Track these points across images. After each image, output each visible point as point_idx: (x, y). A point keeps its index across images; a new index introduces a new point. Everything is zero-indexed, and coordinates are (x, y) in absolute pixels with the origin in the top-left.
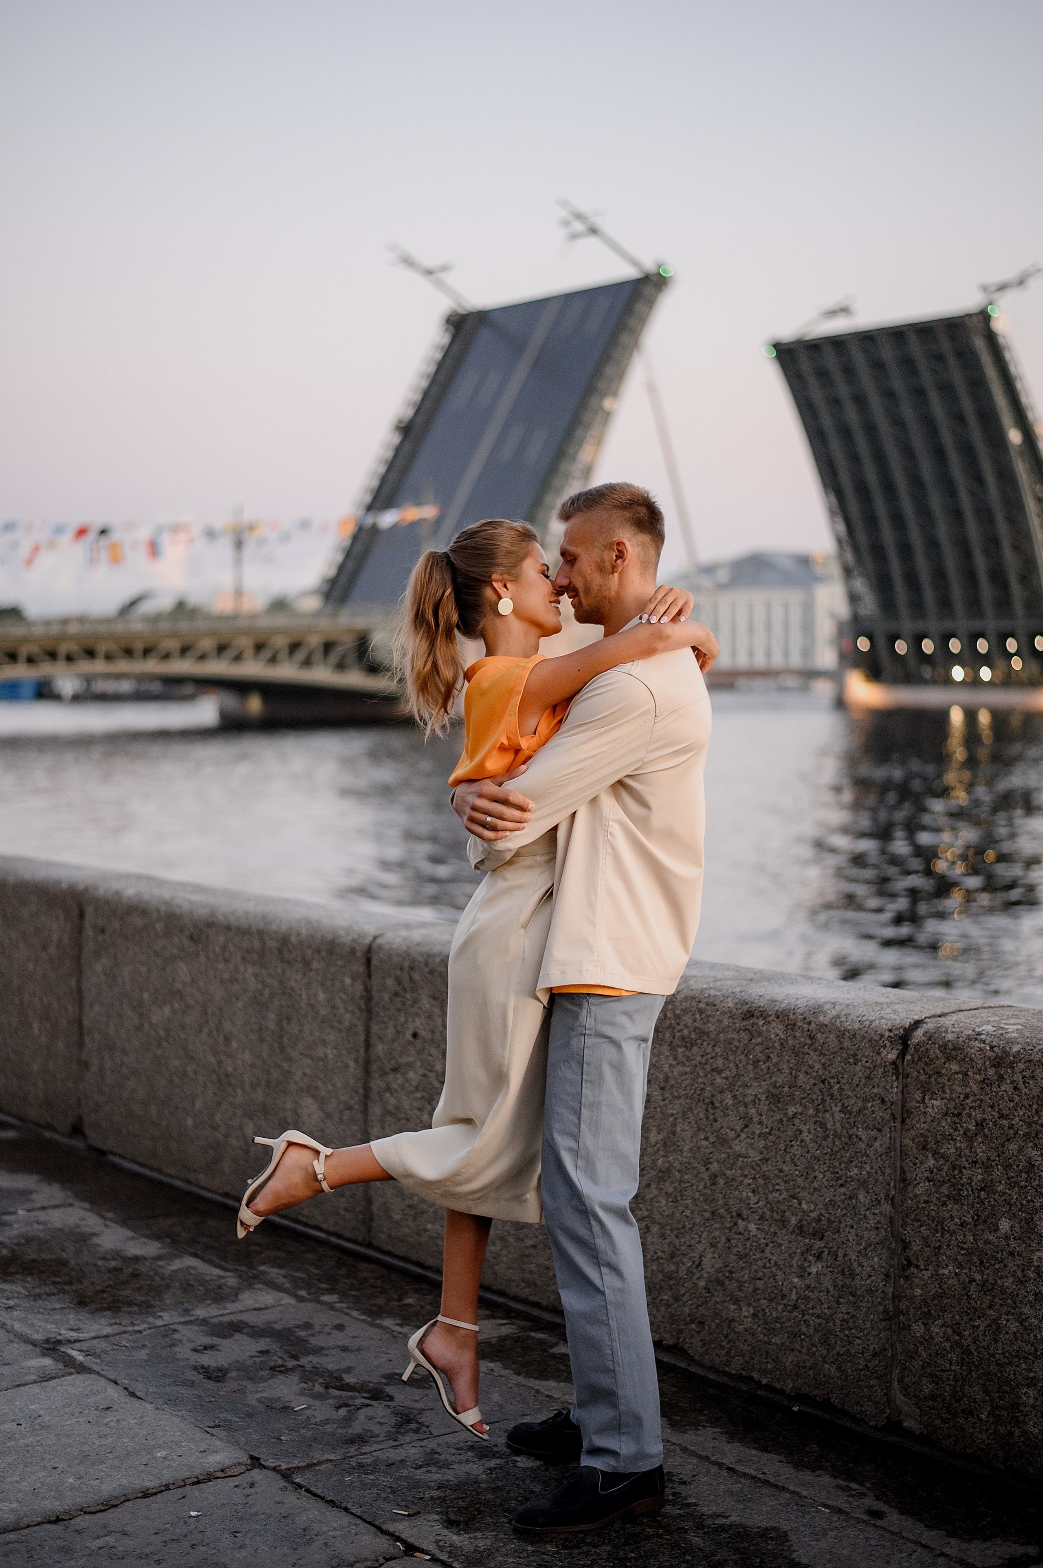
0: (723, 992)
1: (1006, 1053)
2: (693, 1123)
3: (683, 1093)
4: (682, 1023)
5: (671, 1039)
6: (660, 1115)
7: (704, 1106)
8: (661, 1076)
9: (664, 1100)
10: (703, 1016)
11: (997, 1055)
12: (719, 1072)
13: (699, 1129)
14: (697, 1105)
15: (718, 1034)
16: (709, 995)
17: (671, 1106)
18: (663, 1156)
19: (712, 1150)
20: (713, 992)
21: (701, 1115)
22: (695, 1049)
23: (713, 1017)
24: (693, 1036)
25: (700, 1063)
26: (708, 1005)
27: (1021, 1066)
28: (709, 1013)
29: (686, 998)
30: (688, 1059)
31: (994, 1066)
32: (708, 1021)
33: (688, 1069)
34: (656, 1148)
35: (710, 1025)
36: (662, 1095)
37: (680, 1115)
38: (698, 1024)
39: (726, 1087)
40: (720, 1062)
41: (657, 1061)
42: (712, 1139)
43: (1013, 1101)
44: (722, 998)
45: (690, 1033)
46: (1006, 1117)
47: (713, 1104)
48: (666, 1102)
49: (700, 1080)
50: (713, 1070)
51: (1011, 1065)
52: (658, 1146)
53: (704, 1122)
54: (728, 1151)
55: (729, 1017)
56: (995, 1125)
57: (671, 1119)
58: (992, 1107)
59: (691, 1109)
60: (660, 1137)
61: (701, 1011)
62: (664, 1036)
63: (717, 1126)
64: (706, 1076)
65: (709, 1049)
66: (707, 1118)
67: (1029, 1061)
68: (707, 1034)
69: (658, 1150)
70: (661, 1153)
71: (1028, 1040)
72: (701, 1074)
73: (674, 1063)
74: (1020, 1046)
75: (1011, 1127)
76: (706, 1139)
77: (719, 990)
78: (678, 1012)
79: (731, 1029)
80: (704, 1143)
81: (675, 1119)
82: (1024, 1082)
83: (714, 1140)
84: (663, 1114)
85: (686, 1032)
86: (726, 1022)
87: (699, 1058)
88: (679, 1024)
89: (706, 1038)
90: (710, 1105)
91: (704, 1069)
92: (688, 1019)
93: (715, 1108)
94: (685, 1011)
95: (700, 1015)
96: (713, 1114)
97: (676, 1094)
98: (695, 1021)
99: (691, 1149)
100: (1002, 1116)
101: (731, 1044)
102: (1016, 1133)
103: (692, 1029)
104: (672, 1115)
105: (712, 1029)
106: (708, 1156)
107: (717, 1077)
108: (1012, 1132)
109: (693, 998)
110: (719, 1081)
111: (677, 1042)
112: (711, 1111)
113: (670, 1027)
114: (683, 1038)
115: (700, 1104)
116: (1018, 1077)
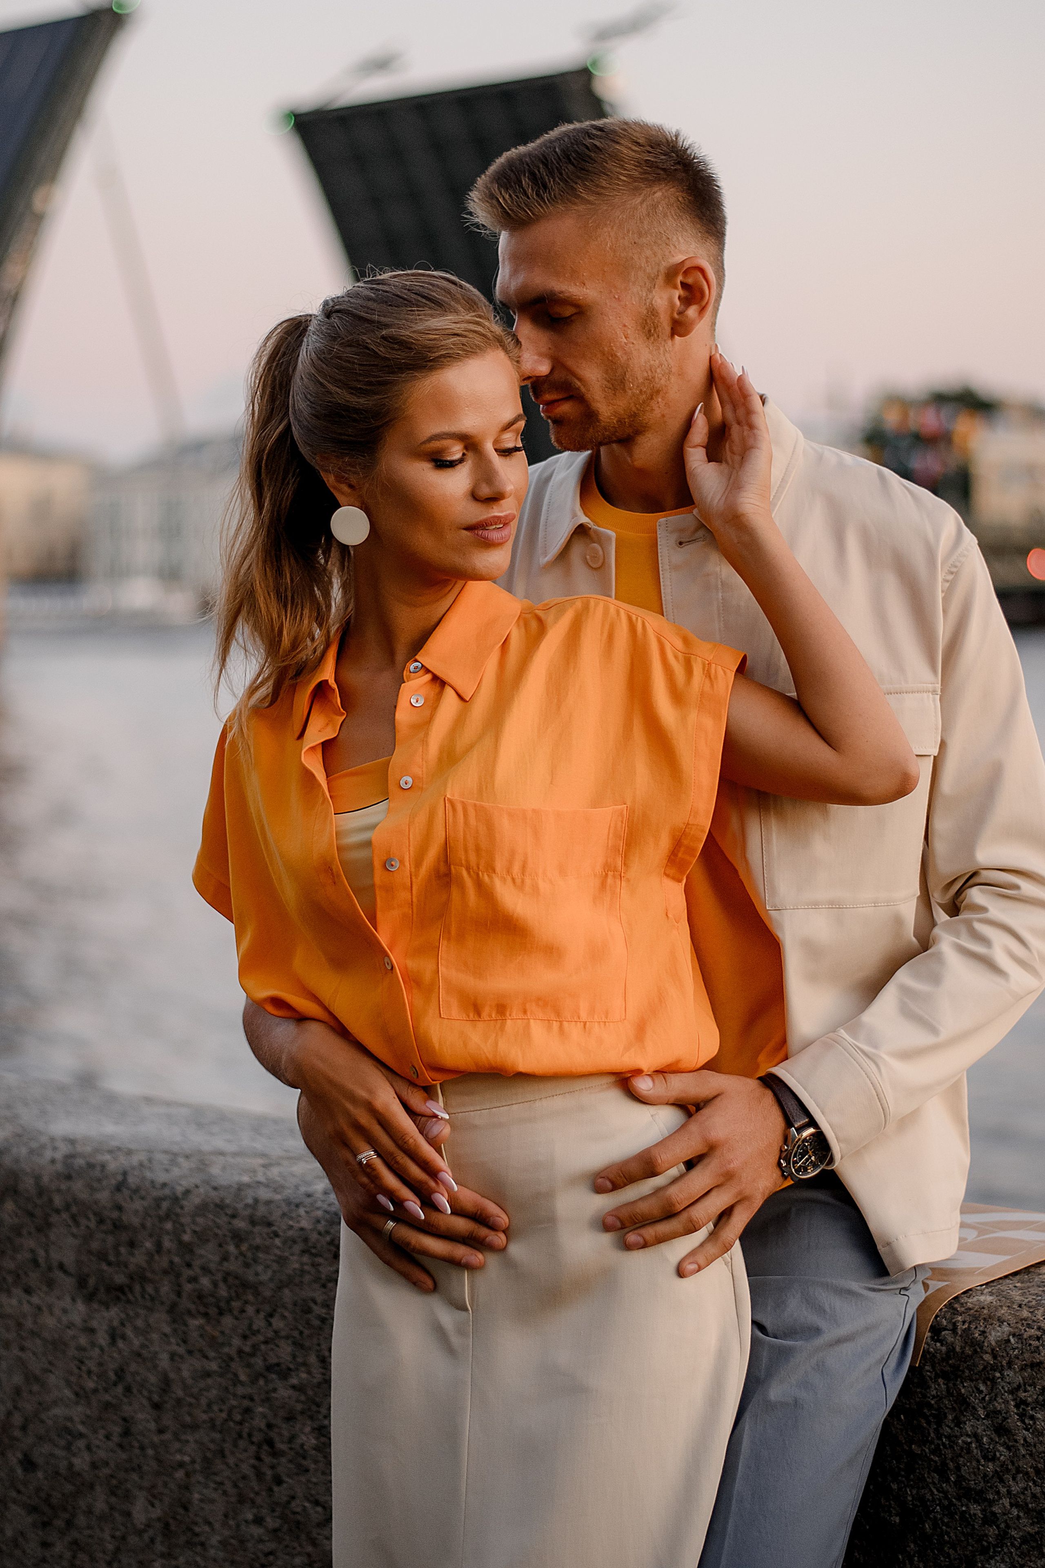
0: (288, 1192)
1: (977, 1346)
2: (228, 1486)
3: (205, 1417)
4: (197, 1263)
5: (173, 1297)
6: (153, 1464)
7: (253, 1449)
8: (153, 1379)
9: (161, 1431)
10: (244, 1247)
11: (951, 1349)
12: (284, 1374)
13: (242, 1499)
14: (236, 1446)
15: (280, 1288)
16: (256, 1201)
17: (177, 1445)
18: (163, 1556)
19: (271, 1546)
20: (264, 1194)
21: (246, 1469)
22: (228, 1321)
23: (267, 1250)
24: (223, 1292)
25: (240, 1352)
26: (253, 1222)
27: (1013, 1376)
28: (258, 1241)
29: (203, 1208)
30: (213, 1342)
31: (945, 1375)
32: (255, 1260)
33: (214, 1366)
34: (146, 1536)
35: (260, 1268)
36: (157, 1420)
37: (197, 1467)
38: (233, 1266)
39: (299, 1407)
40: (284, 1352)
41: (143, 1346)
42: (271, 1522)
43: (994, 1459)
44: (285, 1209)
45: (215, 1284)
46: (978, 1496)
47: (270, 1443)
48: (167, 1436)
49: (240, 1390)
50: (269, 1368)
51: (988, 1375)
52: (151, 1532)
53: (254, 1484)
54: (310, 1549)
55: (304, 1252)
56: (951, 1515)
57: (180, 1474)
58: (942, 1470)
59: (222, 1454)
60: (157, 1513)
61: (238, 1237)
62: (157, 1290)
63: (281, 1493)
64: (254, 1381)
65: (259, 1323)
66: (260, 1475)
67: (1033, 1365)
68: (255, 1288)
69: (152, 1540)
70: (159, 1547)
71: (1025, 1313)
72: (243, 1377)
73: (181, 1350)
74: (1006, 1328)
75: (990, 1519)
76: (258, 1521)
77: (278, 1188)
78: (186, 1238)
79: (307, 1278)
80: (256, 1531)
81: (188, 1475)
82: (1022, 1416)
83: (277, 1523)
84: (159, 1461)
85: (205, 1281)
86: (294, 1264)
87: (236, 1342)
88: (189, 1265)
89: (251, 1298)
90: (265, 1447)
91: (249, 1366)
92: (208, 1253)
93: (275, 1454)
94: (202, 1237)
95: (237, 1246)
96: (273, 1467)
97: (188, 1419)
98: (225, 1258)
99: (224, 1543)
100: (969, 1494)
101: (309, 1311)
102: (1003, 1536)
103: (219, 1276)
104: (181, 1465)
105: (264, 1277)
106: (263, 1560)
107: (279, 1384)
108: (992, 1531)
109: (220, 1206)
110: (283, 1393)
111: (185, 1303)
112: (268, 1459)
113: (171, 1270)
114: (200, 1297)
115: (242, 1444)
116: (1006, 1404)
